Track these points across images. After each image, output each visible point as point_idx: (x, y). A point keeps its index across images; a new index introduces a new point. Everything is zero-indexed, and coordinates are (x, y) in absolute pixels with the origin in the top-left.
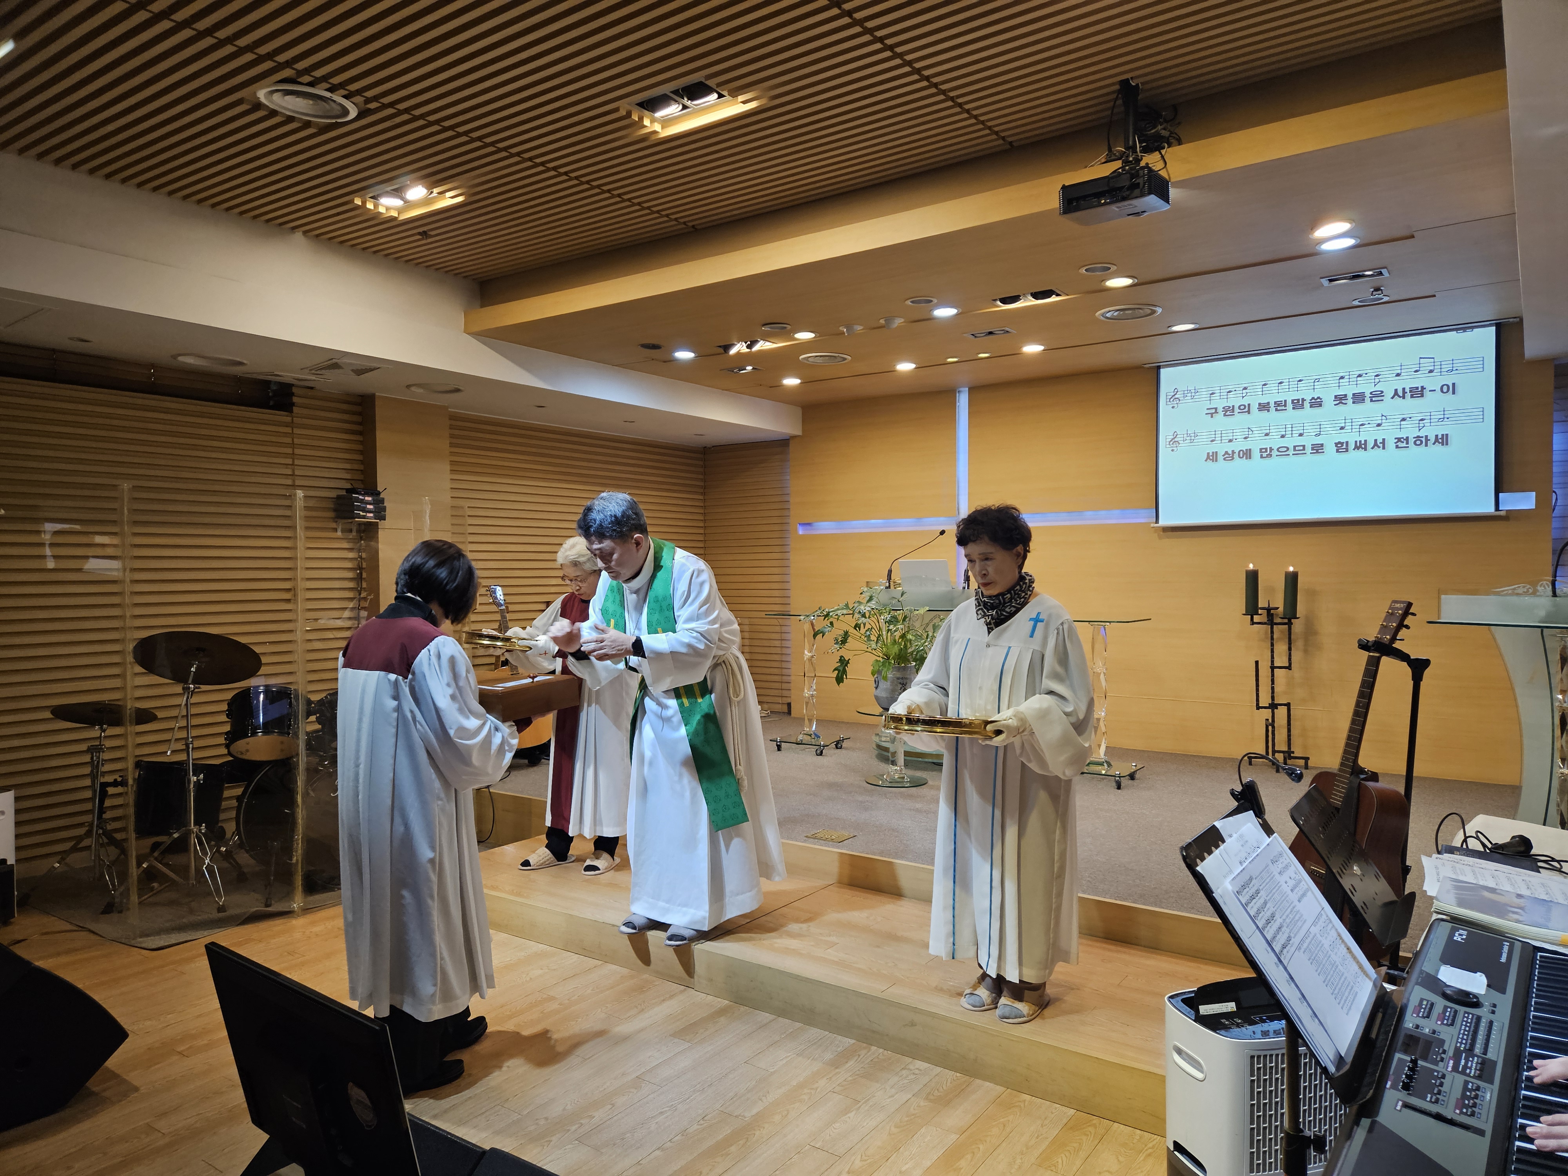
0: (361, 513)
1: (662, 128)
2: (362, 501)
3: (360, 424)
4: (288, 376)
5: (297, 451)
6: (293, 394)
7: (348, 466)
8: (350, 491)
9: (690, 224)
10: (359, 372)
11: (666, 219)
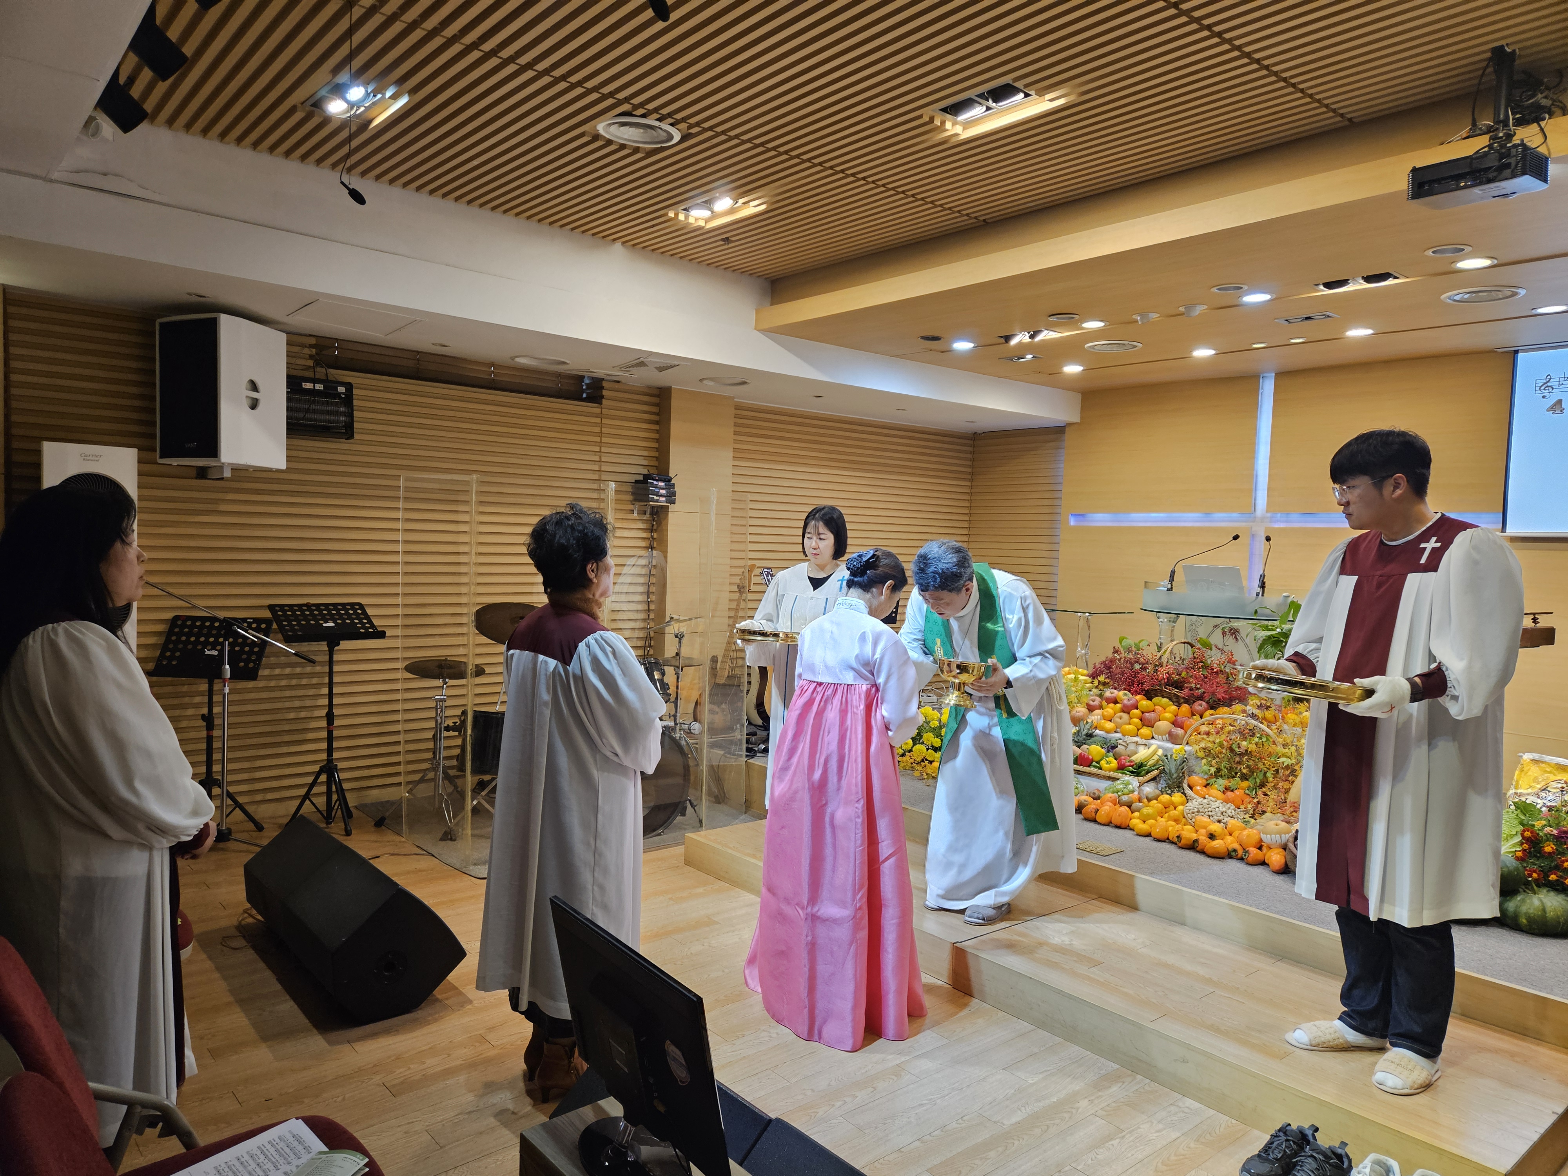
0: (655, 497)
1: (964, 129)
2: (656, 486)
3: (658, 414)
4: (600, 373)
5: (604, 440)
6: (602, 388)
7: (645, 453)
8: (647, 477)
9: (982, 218)
10: (661, 369)
11: (958, 215)
